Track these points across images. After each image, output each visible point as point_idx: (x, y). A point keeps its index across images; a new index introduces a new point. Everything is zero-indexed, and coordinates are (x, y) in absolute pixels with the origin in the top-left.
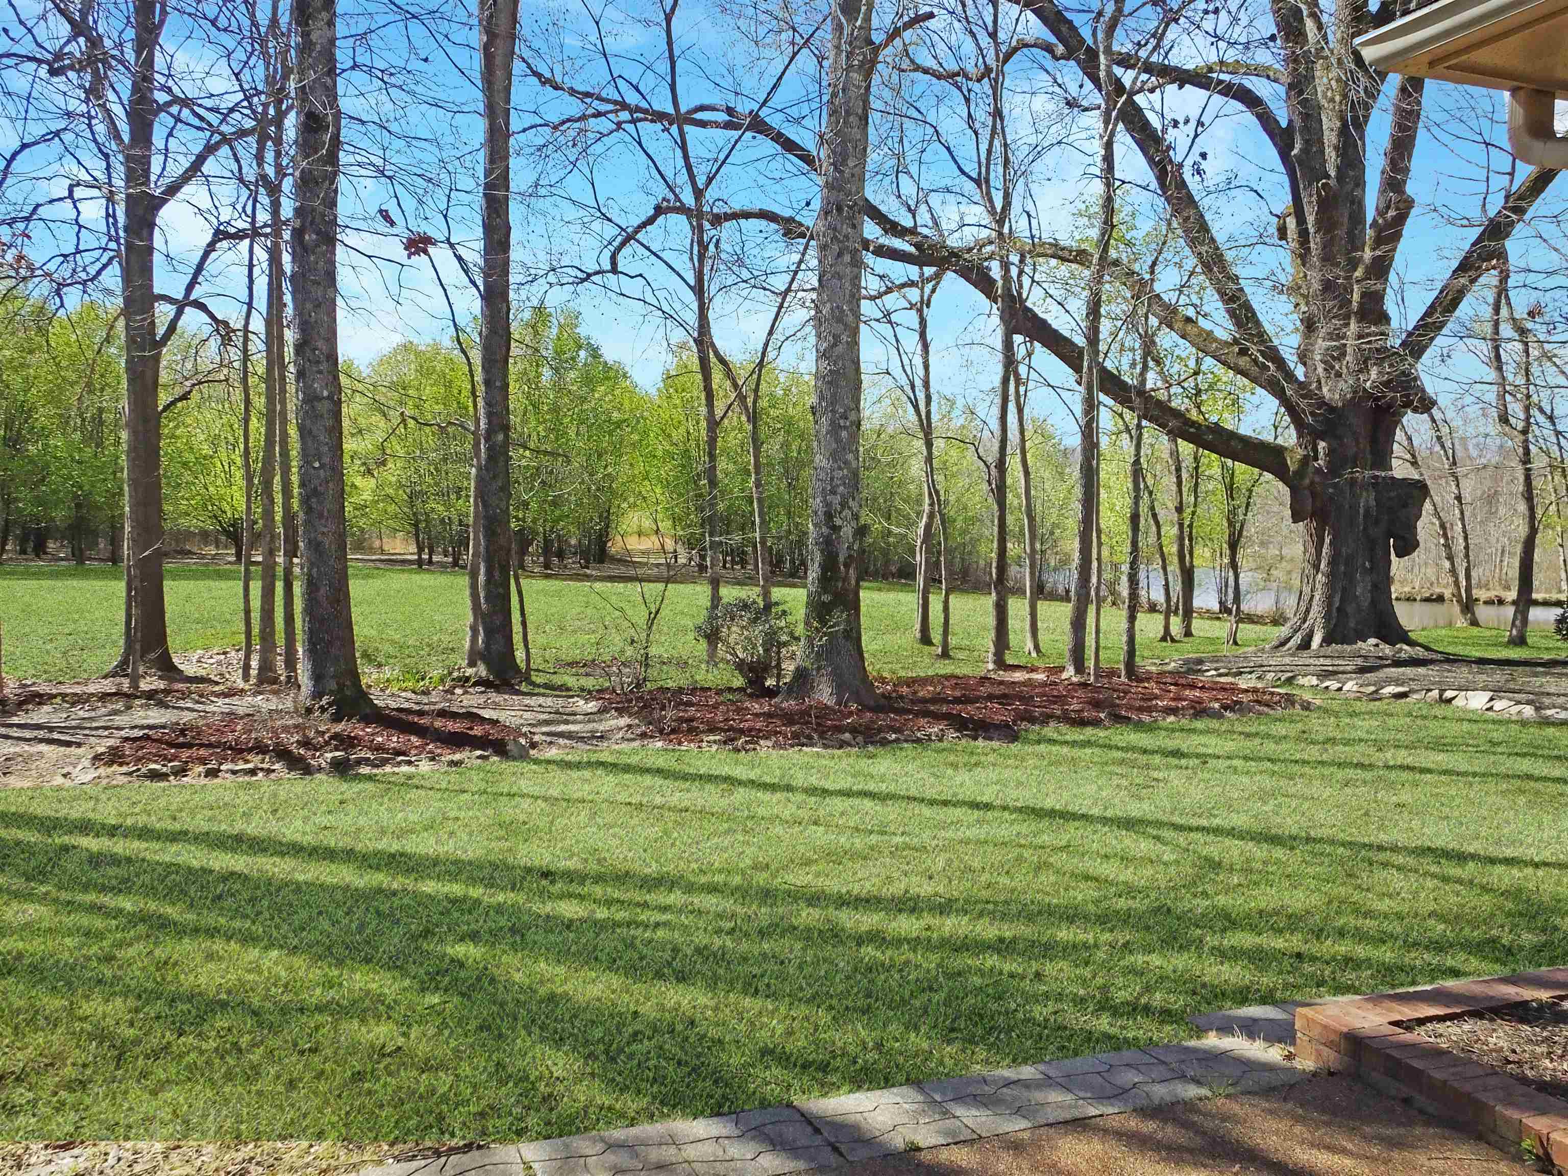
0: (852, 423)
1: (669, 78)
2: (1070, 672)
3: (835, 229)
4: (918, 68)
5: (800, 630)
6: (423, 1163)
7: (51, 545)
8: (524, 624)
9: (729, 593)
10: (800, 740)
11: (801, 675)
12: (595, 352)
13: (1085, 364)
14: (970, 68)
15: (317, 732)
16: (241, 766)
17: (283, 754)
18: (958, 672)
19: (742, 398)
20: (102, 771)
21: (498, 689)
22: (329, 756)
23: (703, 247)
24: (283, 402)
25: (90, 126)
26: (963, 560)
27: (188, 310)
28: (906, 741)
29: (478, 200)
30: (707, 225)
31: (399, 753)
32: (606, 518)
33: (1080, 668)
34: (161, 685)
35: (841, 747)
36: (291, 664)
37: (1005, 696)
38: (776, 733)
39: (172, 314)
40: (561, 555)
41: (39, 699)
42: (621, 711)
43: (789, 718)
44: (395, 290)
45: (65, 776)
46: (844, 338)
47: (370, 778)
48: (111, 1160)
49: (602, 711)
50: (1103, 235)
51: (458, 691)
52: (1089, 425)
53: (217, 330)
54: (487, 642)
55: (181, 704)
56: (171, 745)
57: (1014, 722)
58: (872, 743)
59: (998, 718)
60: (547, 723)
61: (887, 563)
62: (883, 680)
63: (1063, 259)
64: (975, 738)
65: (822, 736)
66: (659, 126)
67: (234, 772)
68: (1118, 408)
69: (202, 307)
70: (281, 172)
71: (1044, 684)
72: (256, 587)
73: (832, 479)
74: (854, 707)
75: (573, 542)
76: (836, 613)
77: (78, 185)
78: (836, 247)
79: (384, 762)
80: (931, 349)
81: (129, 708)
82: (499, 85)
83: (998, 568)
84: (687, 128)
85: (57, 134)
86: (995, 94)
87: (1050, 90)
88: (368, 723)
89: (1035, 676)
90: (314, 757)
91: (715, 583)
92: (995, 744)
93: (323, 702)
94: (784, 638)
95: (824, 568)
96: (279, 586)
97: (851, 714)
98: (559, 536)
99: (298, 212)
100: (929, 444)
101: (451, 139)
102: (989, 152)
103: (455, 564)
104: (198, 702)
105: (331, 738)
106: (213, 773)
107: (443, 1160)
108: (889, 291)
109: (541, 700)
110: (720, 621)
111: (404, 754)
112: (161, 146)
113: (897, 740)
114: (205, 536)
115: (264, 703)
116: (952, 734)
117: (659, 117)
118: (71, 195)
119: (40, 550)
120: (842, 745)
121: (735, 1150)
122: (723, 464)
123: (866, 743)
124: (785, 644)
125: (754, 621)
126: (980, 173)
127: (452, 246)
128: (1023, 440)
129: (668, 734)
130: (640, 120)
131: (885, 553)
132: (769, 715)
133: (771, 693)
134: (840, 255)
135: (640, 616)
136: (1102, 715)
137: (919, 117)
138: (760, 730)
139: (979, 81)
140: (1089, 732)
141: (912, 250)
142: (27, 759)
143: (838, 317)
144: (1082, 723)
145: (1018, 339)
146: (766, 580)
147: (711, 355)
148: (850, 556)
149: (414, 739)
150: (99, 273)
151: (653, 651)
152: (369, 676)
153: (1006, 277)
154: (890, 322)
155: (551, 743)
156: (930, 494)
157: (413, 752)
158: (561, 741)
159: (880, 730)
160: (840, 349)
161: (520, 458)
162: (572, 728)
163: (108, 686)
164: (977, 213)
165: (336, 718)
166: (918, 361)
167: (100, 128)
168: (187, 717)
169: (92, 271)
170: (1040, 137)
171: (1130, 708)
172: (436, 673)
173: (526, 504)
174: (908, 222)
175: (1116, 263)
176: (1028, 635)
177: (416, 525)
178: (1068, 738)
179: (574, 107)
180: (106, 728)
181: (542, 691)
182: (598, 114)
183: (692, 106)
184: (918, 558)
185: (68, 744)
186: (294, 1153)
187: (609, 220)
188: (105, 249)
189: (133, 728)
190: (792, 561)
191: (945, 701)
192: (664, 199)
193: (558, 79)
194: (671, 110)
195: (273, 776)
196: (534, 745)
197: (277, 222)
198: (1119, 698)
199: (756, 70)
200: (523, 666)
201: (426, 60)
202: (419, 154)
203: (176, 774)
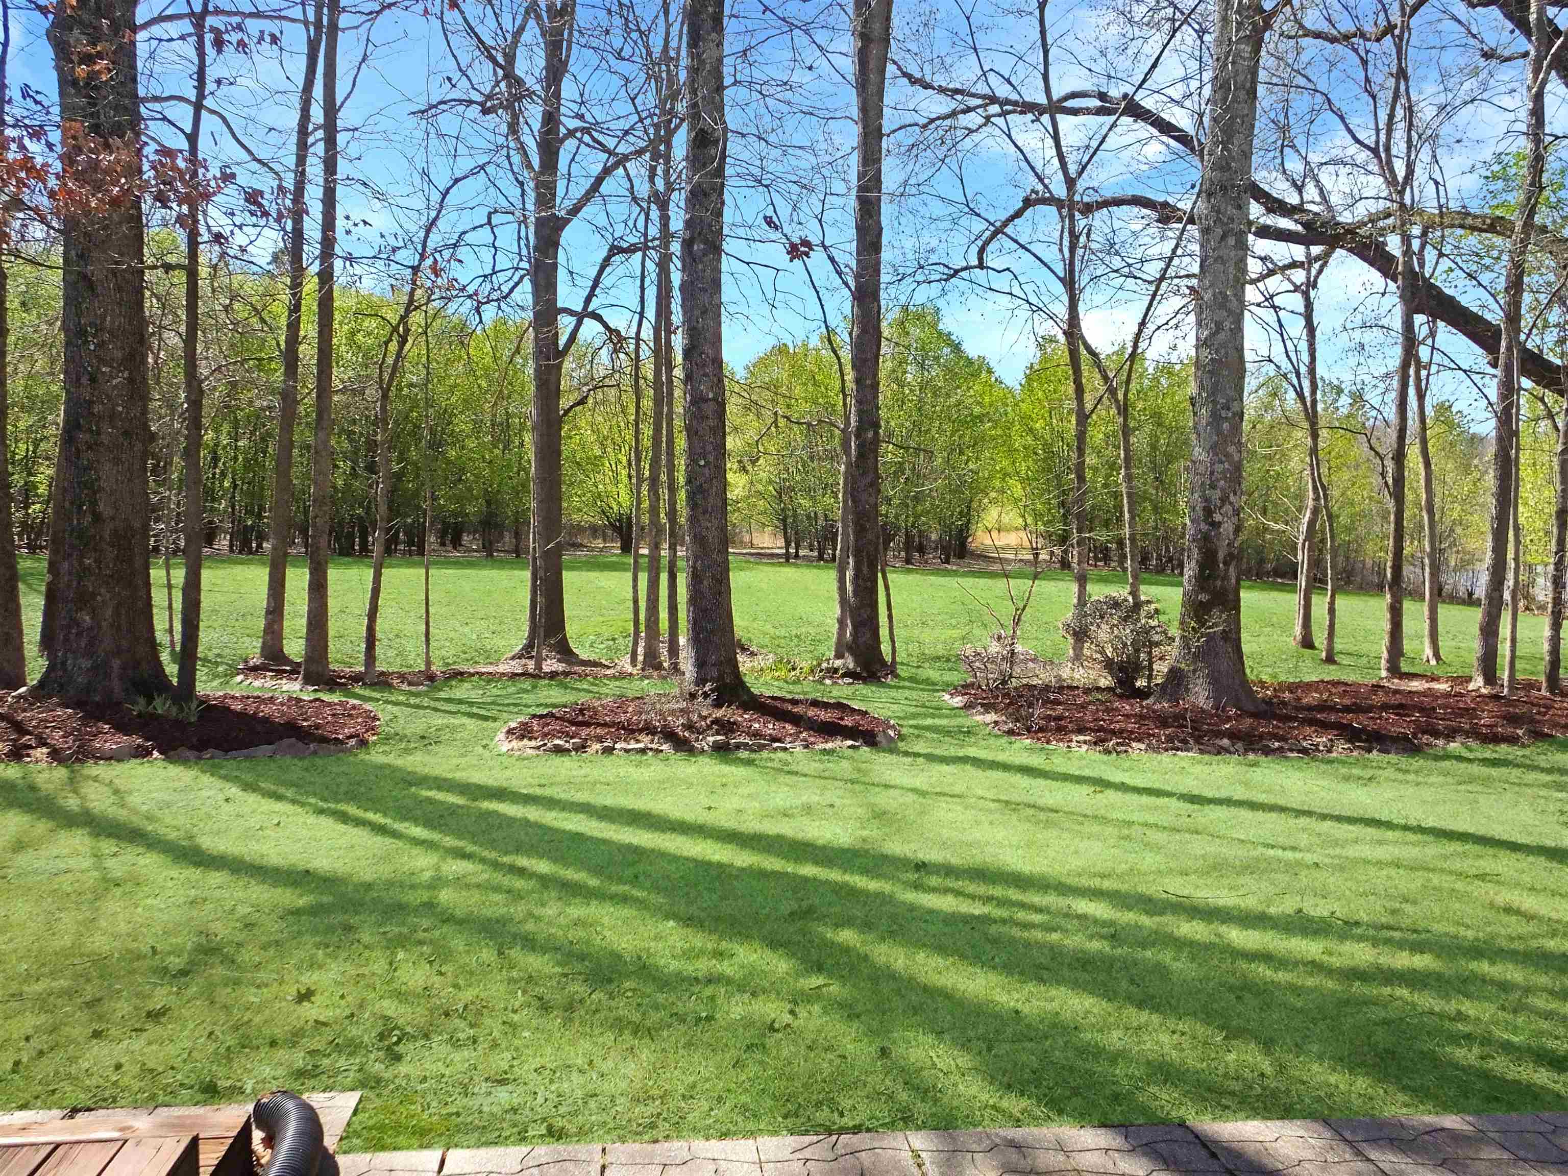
0: (1234, 414)
1: (1041, 67)
2: (1478, 683)
3: (1218, 212)
4: (1308, 33)
5: (1174, 631)
6: (815, 1138)
7: (466, 538)
8: (890, 617)
9: (1097, 592)
10: (1176, 744)
11: (1175, 675)
12: (957, 348)
13: (1503, 343)
14: (1369, 28)
15: (700, 716)
16: (633, 745)
17: (670, 736)
18: (1344, 678)
19: (1112, 391)
20: (515, 744)
21: (865, 680)
22: (711, 739)
23: (1074, 237)
24: (670, 404)
25: (508, 157)
26: (1347, 558)
27: (586, 320)
28: (1291, 750)
29: (852, 202)
30: (1077, 215)
31: (774, 739)
32: (968, 515)
33: (1490, 677)
34: (560, 667)
35: (1219, 753)
36: (674, 650)
37: (1401, 706)
38: (1150, 735)
39: (572, 326)
40: (921, 550)
41: (459, 675)
42: (987, 708)
43: (1163, 721)
44: (770, 294)
45: (484, 747)
46: (1227, 325)
47: (749, 763)
48: (540, 1100)
49: (968, 707)
50: (1529, 199)
51: (828, 682)
52: (1507, 410)
53: (610, 339)
54: (855, 634)
55: (578, 685)
56: (573, 723)
57: (1415, 735)
58: (1253, 750)
59: (1395, 730)
60: (914, 716)
61: (1262, 561)
62: (1262, 684)
63: (1473, 229)
64: (1369, 751)
65: (1198, 740)
66: (1030, 116)
67: (627, 751)
68: (1540, 391)
69: (598, 318)
70: (670, 188)
71: (1447, 695)
72: (643, 578)
73: (1212, 473)
74: (1232, 712)
75: (934, 537)
76: (1215, 612)
77: (496, 211)
78: (1219, 231)
79: (761, 747)
80: (1318, 333)
81: (534, 687)
82: (872, 89)
83: (1393, 567)
84: (1059, 117)
85: (482, 167)
86: (1399, 52)
87: (1464, 41)
88: (746, 710)
89: (1435, 686)
90: (697, 740)
91: (1082, 580)
92: (1393, 757)
93: (707, 689)
94: (1156, 638)
95: (1202, 566)
96: (664, 577)
97: (1229, 719)
98: (920, 531)
99: (688, 224)
100: (1315, 436)
101: (824, 146)
102: (1391, 116)
103: (821, 558)
104: (593, 684)
105: (713, 722)
106: (609, 751)
107: (834, 1138)
108: (1271, 273)
109: (907, 693)
110: (1089, 619)
111: (779, 740)
112: (565, 172)
113: (1280, 749)
114: (594, 530)
115: (651, 687)
116: (1342, 745)
117: (1027, 107)
118: (489, 222)
119: (456, 543)
120: (1220, 751)
121: (1125, 1164)
122: (1091, 460)
123: (1246, 751)
124: (1157, 644)
125: (1125, 619)
126: (1377, 142)
127: (825, 248)
128: (1424, 429)
129: (1036, 732)
130: (1009, 112)
131: (1260, 550)
132: (1141, 717)
133: (1143, 694)
134: (1223, 237)
135: (1007, 611)
136: (1520, 732)
137: (1310, 86)
138: (1132, 732)
139: (1378, 40)
140: (1503, 750)
141: (1299, 228)
142: (453, 729)
143: (1221, 301)
144: (1496, 739)
145: (1419, 319)
146: (1135, 577)
147: (1082, 347)
148: (1231, 555)
149: (788, 726)
150: (511, 291)
151: (1019, 648)
152: (745, 664)
153: (1408, 252)
154: (1274, 307)
155: (918, 736)
156: (1315, 488)
157: (788, 739)
158: (928, 734)
159: (1261, 737)
160: (1222, 336)
161: (889, 454)
162: (938, 722)
163: (516, 667)
164: (1375, 184)
165: (718, 705)
166: (1303, 346)
167: (516, 159)
168: (583, 698)
169: (505, 289)
170: (1450, 96)
171: (1555, 725)
172: (806, 665)
173: (888, 500)
174: (1293, 199)
175: (1544, 229)
176: (1427, 641)
177: (784, 521)
178: (1479, 755)
179: (942, 105)
180: (515, 705)
181: (907, 684)
182: (969, 110)
183: (1062, 94)
184: (1300, 558)
185: (486, 718)
186: (696, 1114)
187: (978, 215)
188: (517, 269)
189: (538, 706)
190: (1159, 558)
191: (1332, 709)
192: (1033, 191)
193: (928, 79)
194: (1042, 99)
195: (661, 755)
196: (901, 737)
197: (666, 235)
198: (1539, 713)
199: (1130, 52)
200: (888, 658)
201: (810, 68)
202: (793, 162)
203: (576, 750)
